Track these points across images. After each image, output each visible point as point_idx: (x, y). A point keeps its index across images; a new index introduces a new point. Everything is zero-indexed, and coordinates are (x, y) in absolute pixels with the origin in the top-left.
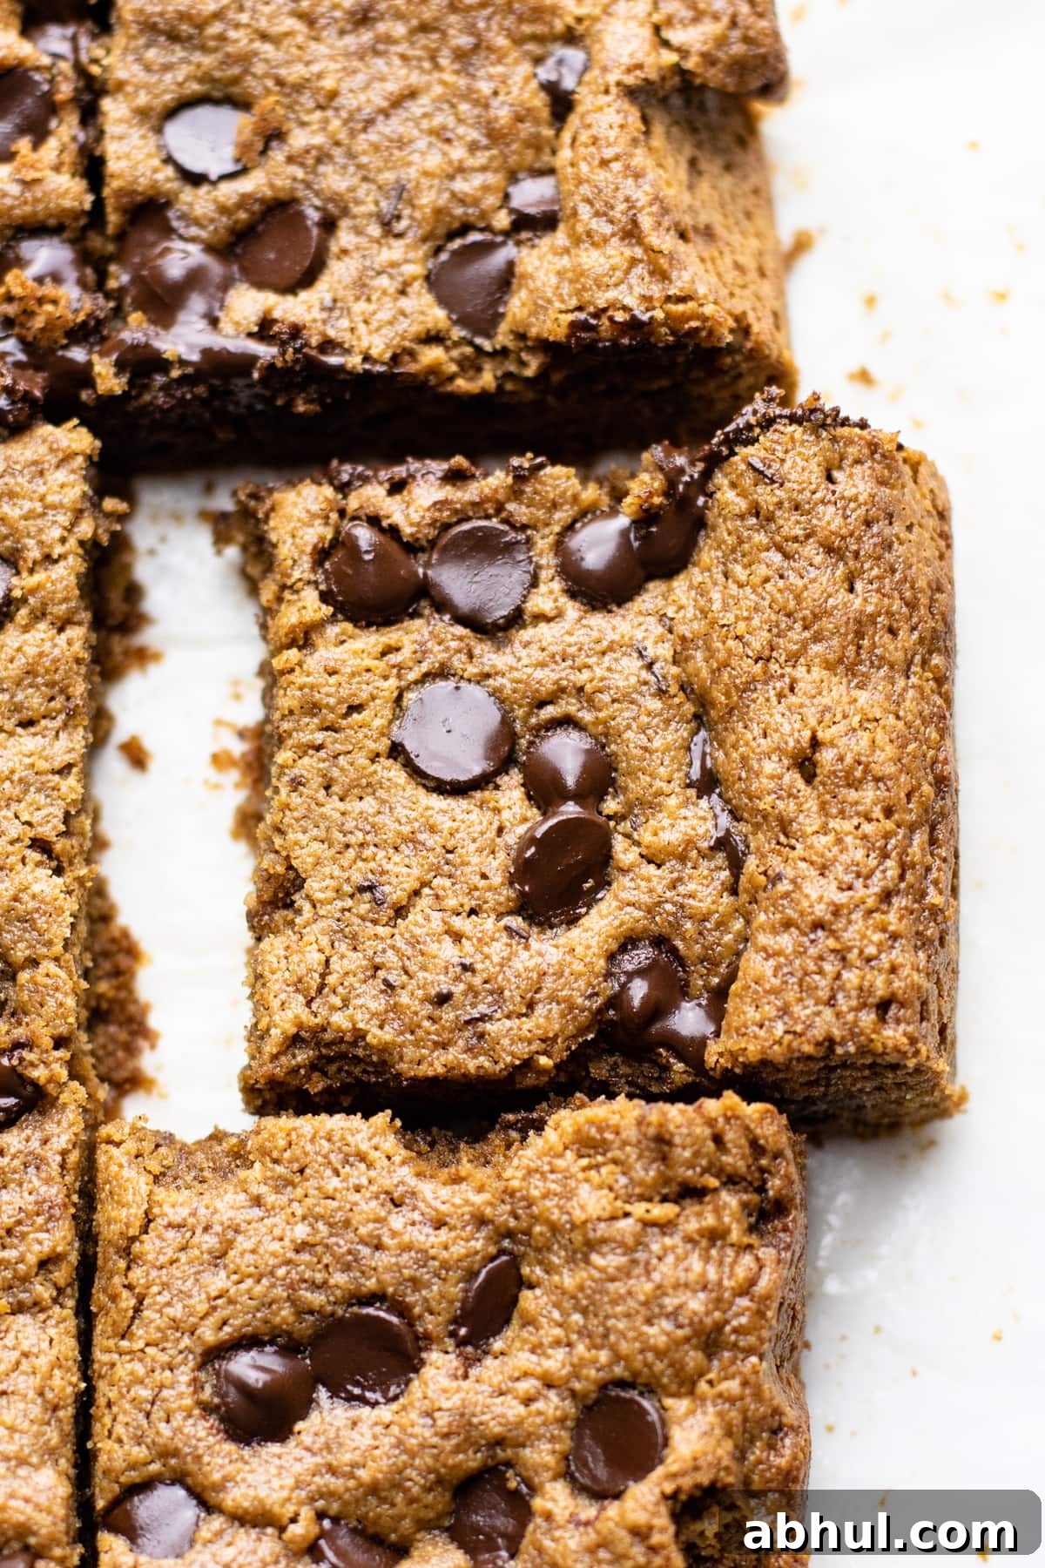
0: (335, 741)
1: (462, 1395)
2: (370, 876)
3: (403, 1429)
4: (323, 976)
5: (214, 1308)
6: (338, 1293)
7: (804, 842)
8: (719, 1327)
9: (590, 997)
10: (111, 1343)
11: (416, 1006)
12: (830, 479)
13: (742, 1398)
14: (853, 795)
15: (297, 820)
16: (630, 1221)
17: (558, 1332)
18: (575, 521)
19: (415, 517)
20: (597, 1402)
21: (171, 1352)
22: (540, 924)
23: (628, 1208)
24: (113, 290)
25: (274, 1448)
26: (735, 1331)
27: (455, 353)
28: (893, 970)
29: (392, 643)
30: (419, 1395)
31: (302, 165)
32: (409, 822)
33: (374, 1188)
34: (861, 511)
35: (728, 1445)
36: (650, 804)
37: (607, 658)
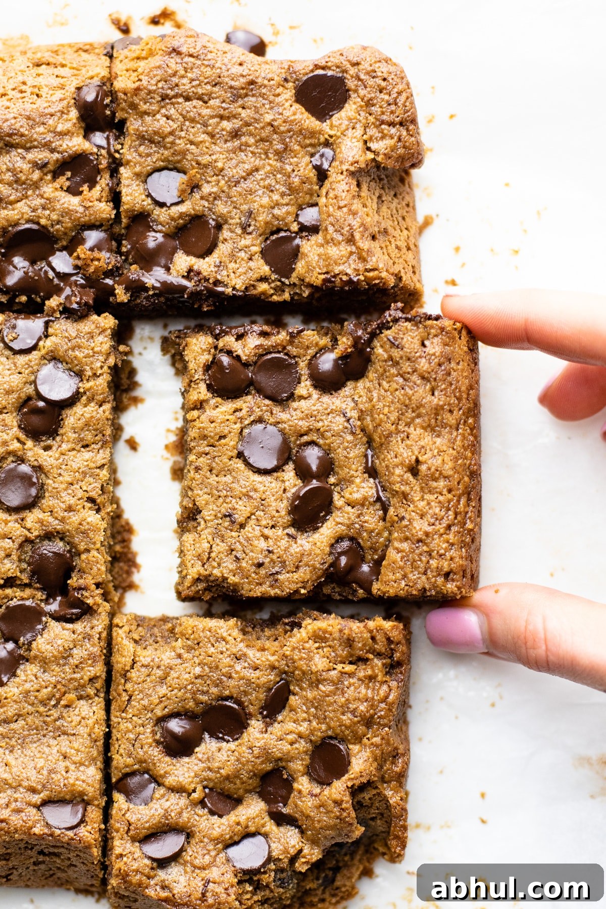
0: (214, 451)
1: (264, 741)
2: (229, 510)
3: (240, 754)
4: (209, 553)
5: (161, 702)
6: (213, 696)
7: (413, 504)
8: (372, 716)
9: (322, 564)
10: (118, 714)
11: (248, 567)
12: (423, 345)
13: (381, 745)
14: (434, 484)
15: (198, 485)
16: (336, 672)
17: (305, 715)
18: (317, 353)
19: (247, 352)
20: (321, 744)
21: (143, 719)
22: (302, 531)
23: (335, 666)
24: (124, 252)
25: (186, 759)
26: (379, 717)
27: (273, 285)
28: (451, 559)
29: (238, 407)
30: (247, 740)
31: (207, 200)
32: (245, 488)
33: (228, 653)
34: (436, 360)
35: (375, 765)
36: (349, 481)
37: (330, 417)
